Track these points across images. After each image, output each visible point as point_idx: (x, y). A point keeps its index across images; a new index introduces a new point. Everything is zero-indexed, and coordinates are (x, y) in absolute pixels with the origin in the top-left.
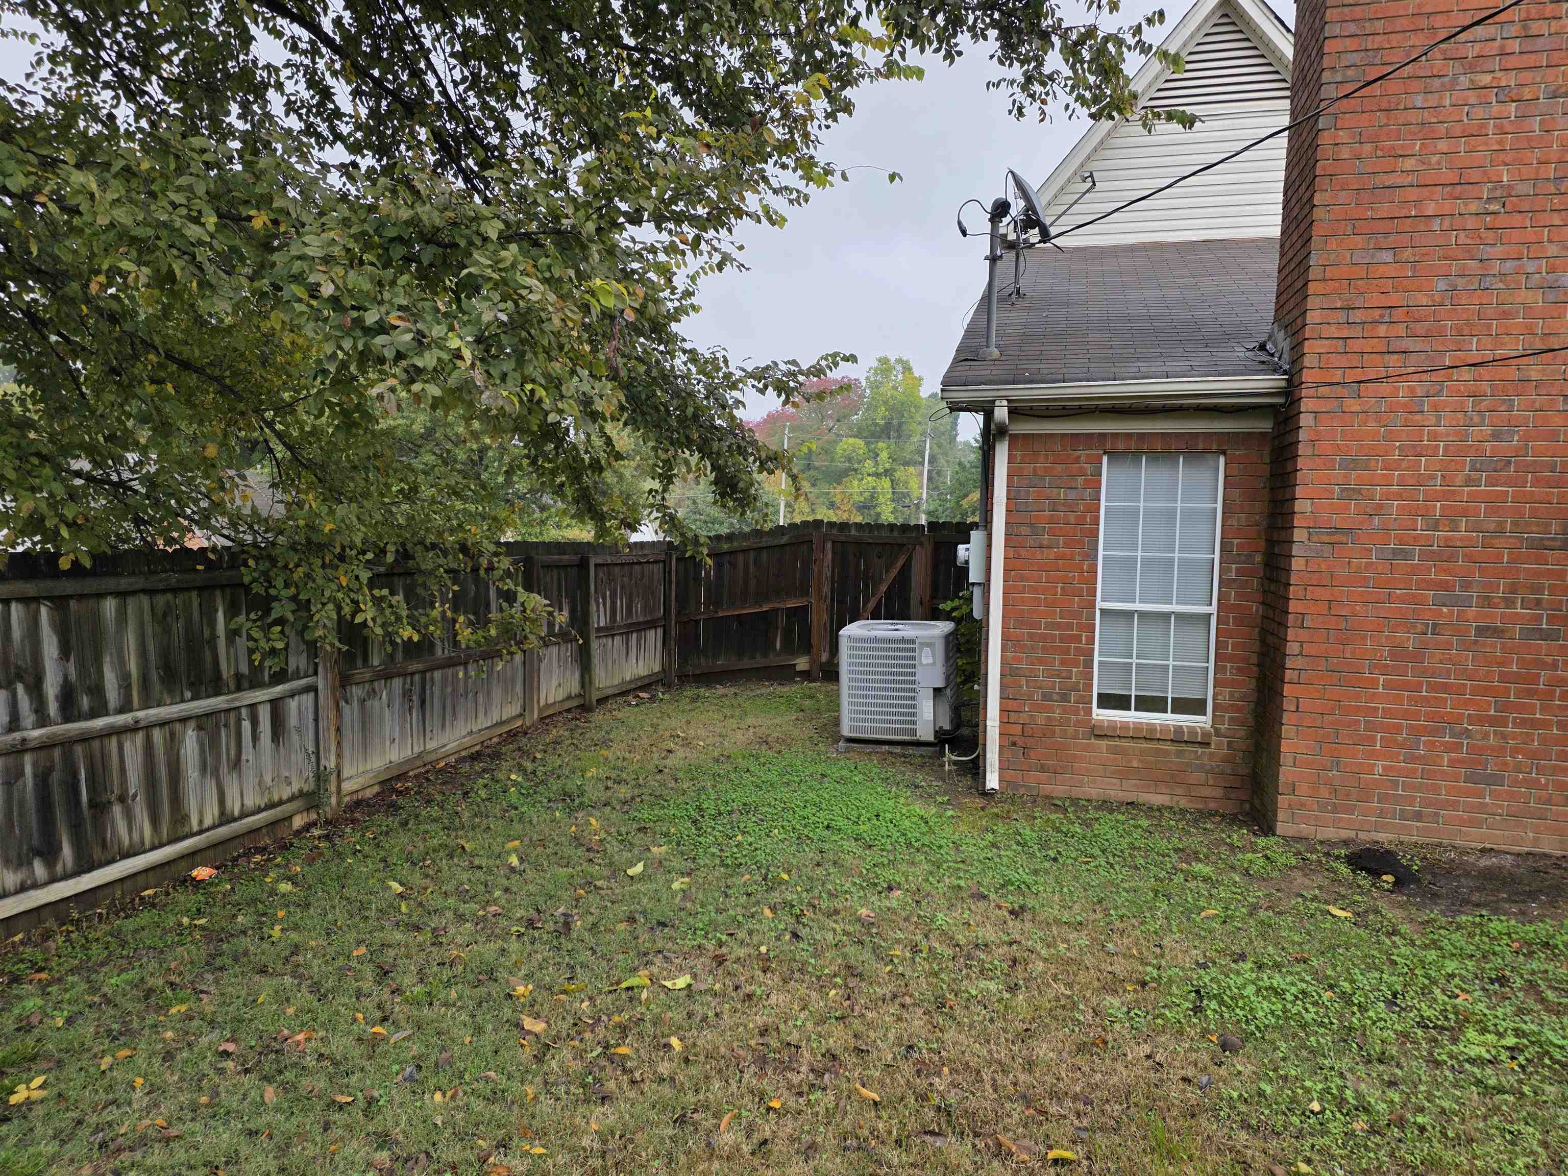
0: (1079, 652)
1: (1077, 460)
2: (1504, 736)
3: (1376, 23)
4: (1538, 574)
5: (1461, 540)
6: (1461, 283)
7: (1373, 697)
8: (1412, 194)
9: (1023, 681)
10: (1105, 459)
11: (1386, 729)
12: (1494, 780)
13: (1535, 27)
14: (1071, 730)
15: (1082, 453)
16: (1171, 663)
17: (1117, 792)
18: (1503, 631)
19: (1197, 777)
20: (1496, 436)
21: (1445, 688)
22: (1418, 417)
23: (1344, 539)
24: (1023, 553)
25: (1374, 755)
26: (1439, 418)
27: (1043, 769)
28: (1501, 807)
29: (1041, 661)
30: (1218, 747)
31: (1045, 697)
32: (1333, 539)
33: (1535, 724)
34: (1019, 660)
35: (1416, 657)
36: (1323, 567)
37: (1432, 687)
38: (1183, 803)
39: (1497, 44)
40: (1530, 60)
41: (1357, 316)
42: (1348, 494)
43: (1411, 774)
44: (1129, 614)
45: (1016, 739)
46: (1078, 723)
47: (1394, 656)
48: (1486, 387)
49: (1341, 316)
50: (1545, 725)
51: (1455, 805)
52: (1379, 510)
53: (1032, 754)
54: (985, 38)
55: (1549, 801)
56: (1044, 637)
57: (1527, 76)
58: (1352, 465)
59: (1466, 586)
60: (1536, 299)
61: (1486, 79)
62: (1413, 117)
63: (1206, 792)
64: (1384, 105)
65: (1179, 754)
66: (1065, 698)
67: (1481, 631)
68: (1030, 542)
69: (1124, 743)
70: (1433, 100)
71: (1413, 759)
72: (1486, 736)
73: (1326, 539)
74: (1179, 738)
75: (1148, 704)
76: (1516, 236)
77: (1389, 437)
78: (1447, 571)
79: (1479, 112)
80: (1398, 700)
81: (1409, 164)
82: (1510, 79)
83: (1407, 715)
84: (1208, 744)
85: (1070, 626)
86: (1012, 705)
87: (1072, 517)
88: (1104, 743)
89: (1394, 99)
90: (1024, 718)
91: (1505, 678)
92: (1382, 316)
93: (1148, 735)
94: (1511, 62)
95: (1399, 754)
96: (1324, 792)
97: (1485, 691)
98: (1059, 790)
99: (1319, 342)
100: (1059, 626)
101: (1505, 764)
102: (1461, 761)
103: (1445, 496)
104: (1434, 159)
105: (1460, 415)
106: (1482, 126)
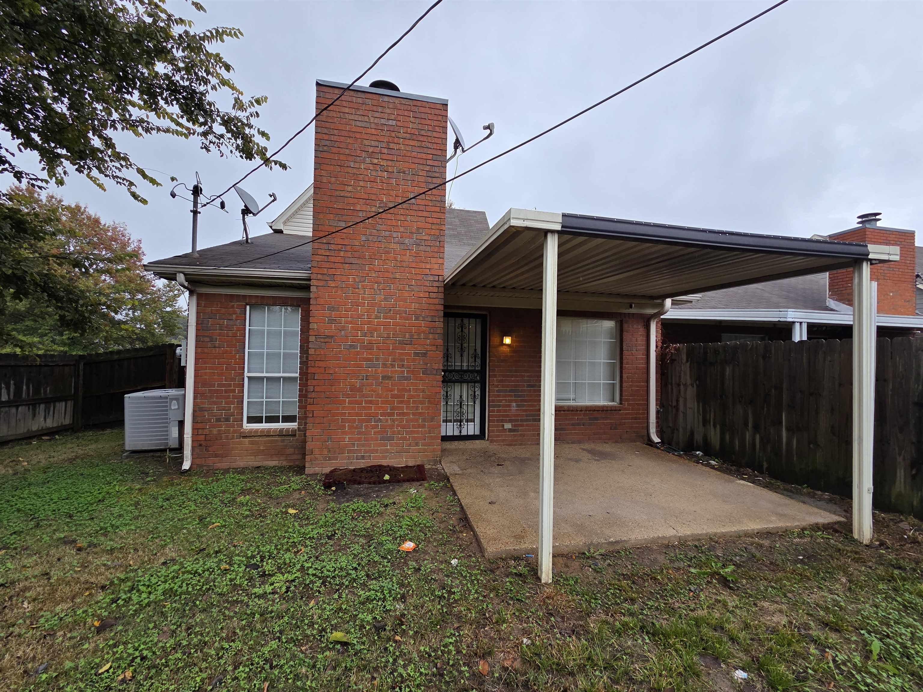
0: (234, 397)
1: (233, 307)
2: (393, 420)
3: (335, 131)
4: (402, 354)
5: (375, 340)
6: (371, 238)
7: (343, 408)
8: (352, 201)
9: (206, 414)
10: (248, 307)
11: (349, 421)
12: (391, 439)
13: (392, 146)
14: (230, 436)
15: (236, 304)
16: (281, 400)
17: (252, 462)
18: (391, 377)
19: (291, 451)
20: (386, 299)
21: (371, 402)
22: (357, 290)
23: (330, 341)
24: (206, 350)
25: (346, 433)
26: (365, 291)
27: (216, 456)
28: (393, 449)
29: (215, 403)
30: (299, 436)
31: (218, 420)
32: (326, 340)
33: (404, 414)
34: (203, 403)
35: (360, 390)
36: (322, 352)
37: (366, 402)
38: (285, 463)
39: (379, 149)
40: (390, 157)
41: (332, 247)
42: (331, 321)
43: (359, 439)
44: (262, 378)
45: (202, 442)
46: (235, 432)
47: (351, 390)
48: (381, 280)
49: (326, 247)
50: (407, 414)
51: (377, 451)
52: (343, 328)
53: (210, 449)
54: (173, 105)
55: (410, 445)
56: (217, 391)
57: (390, 163)
58: (332, 309)
59: (377, 360)
60: (397, 247)
61: (376, 161)
62: (350, 170)
63: (295, 457)
64: (339, 164)
65: (283, 441)
66: (227, 420)
67: (384, 378)
68: (209, 345)
69: (256, 439)
70: (357, 165)
71: (360, 433)
72: (387, 420)
73: (322, 340)
74: (281, 434)
75: (271, 419)
76: (389, 222)
77: (347, 298)
78: (371, 354)
79: (374, 173)
80: (353, 408)
81: (350, 189)
82: (384, 163)
83: (357, 415)
84: (295, 435)
85: (230, 385)
86: (199, 426)
87: (230, 333)
88: (247, 440)
89: (343, 162)
90: (206, 432)
91: (393, 396)
92: (342, 248)
93: (267, 434)
94: (384, 157)
95: (354, 432)
96: (325, 452)
97: (386, 402)
98: (225, 465)
99: (317, 256)
100: (224, 385)
101: (394, 431)
102: (378, 432)
103: (369, 323)
104: (359, 188)
105: (372, 290)
106: (375, 179)
